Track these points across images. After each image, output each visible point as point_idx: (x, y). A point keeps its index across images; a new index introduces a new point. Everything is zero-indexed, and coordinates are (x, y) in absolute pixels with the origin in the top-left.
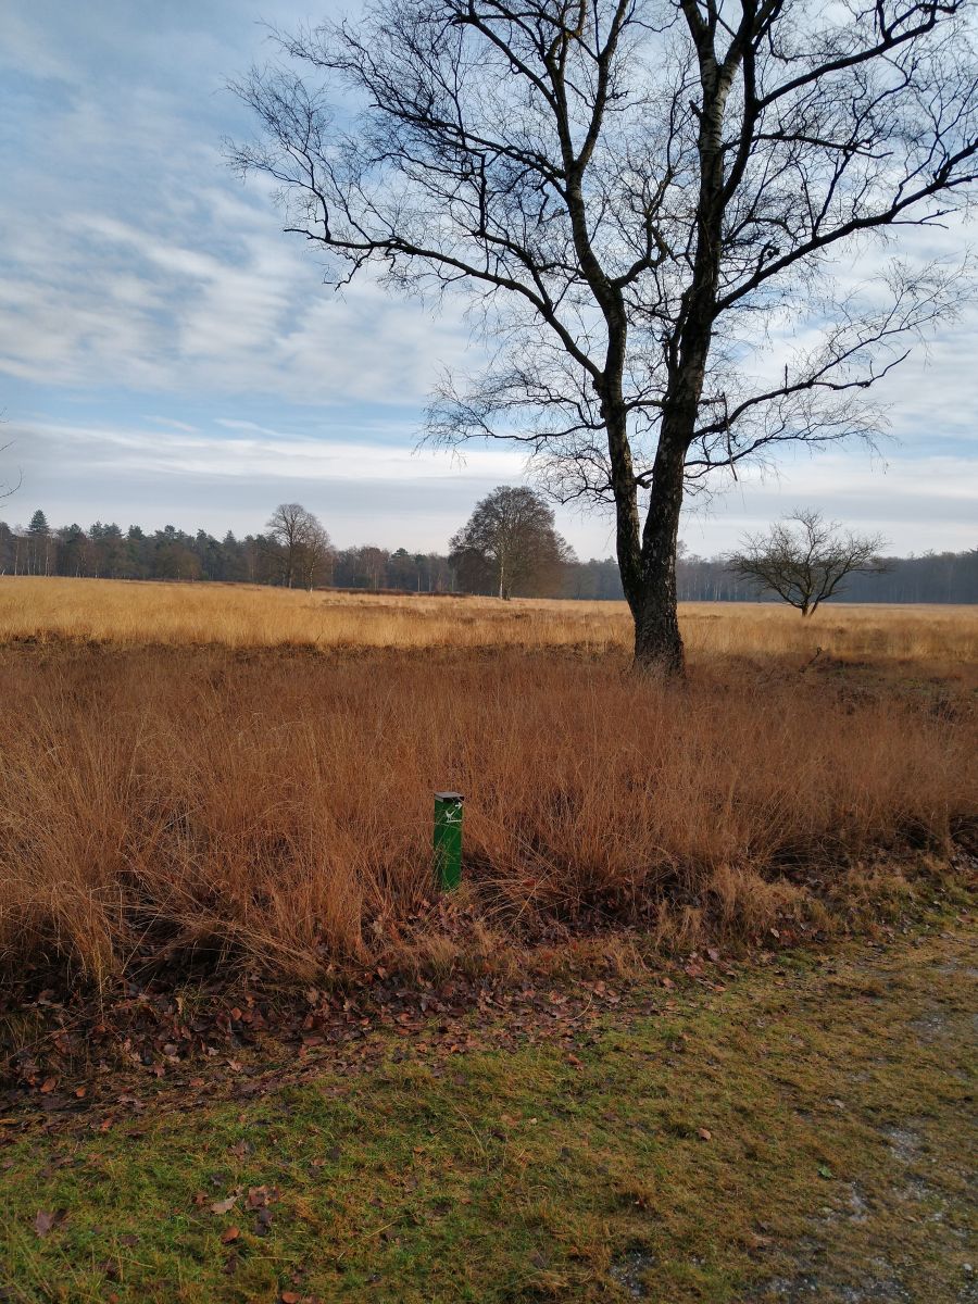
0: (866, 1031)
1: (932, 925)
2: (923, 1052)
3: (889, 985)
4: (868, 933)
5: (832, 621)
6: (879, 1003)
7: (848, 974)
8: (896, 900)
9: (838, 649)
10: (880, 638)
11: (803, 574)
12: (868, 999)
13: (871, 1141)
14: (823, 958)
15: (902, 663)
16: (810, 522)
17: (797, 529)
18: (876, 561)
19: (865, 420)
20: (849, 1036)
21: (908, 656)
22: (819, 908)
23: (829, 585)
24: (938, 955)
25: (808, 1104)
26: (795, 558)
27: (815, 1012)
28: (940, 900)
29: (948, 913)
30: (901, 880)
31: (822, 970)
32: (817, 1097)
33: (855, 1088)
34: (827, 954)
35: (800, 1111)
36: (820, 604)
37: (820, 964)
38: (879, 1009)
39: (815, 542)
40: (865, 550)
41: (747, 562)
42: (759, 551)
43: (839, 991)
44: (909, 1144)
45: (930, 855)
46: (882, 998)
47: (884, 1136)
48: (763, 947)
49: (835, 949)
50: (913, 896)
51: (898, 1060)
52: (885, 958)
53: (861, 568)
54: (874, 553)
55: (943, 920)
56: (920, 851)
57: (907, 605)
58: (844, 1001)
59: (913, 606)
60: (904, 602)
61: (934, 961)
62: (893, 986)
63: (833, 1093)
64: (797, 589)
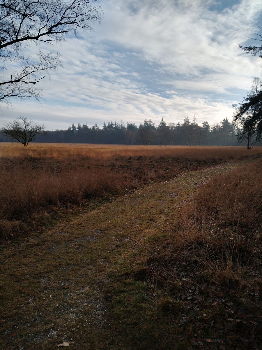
0: (36, 255)
1: (54, 224)
2: (50, 256)
3: (43, 241)
4: (38, 229)
5: (33, 147)
6: (40, 247)
7: (32, 241)
8: (45, 219)
9: (34, 155)
10: (45, 152)
11: (24, 134)
12: (37, 247)
13: (35, 283)
14: (26, 239)
15: (50, 158)
16: (25, 120)
17: (21, 122)
18: (44, 131)
19: (35, 93)
20: (31, 257)
21: (52, 156)
22: (24, 225)
23: (31, 138)
24: (55, 231)
25: (19, 279)
26: (21, 130)
27: (22, 253)
28: (56, 217)
29: (58, 220)
30: (46, 214)
31: (25, 242)
32: (22, 276)
33: (32, 271)
34: (26, 237)
35: (17, 281)
36: (29, 143)
37: (25, 240)
38: (40, 248)
39: (26, 126)
40: (40, 128)
41: (7, 130)
42: (10, 128)
43: (29, 246)
44: (45, 280)
45: (54, 207)
46: (41, 245)
47: (39, 280)
48: (8, 240)
49: (29, 235)
50: (50, 217)
51: (43, 260)
52: (42, 235)
53: (40, 133)
54: (42, 129)
55: (57, 222)
56: (51, 206)
57: (52, 143)
58: (31, 248)
59: (54, 143)
60: (52, 142)
61: (54, 233)
62: (44, 241)
63: (26, 274)
64: (22, 138)
